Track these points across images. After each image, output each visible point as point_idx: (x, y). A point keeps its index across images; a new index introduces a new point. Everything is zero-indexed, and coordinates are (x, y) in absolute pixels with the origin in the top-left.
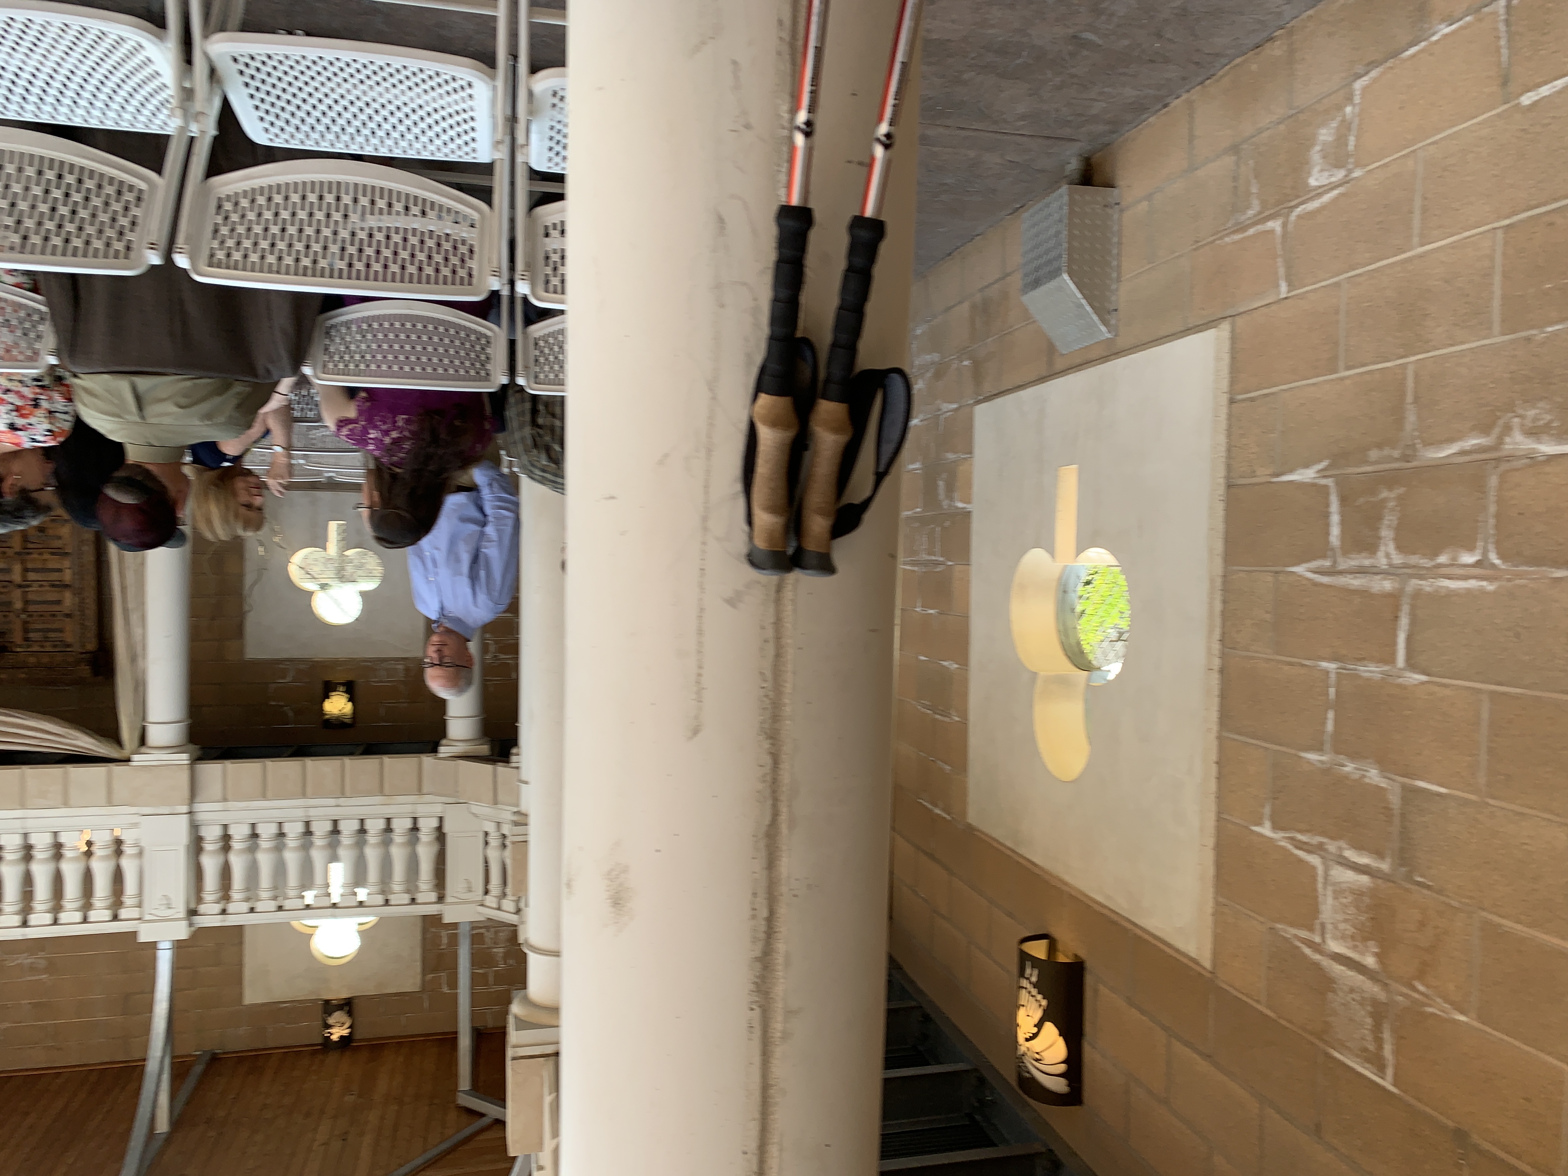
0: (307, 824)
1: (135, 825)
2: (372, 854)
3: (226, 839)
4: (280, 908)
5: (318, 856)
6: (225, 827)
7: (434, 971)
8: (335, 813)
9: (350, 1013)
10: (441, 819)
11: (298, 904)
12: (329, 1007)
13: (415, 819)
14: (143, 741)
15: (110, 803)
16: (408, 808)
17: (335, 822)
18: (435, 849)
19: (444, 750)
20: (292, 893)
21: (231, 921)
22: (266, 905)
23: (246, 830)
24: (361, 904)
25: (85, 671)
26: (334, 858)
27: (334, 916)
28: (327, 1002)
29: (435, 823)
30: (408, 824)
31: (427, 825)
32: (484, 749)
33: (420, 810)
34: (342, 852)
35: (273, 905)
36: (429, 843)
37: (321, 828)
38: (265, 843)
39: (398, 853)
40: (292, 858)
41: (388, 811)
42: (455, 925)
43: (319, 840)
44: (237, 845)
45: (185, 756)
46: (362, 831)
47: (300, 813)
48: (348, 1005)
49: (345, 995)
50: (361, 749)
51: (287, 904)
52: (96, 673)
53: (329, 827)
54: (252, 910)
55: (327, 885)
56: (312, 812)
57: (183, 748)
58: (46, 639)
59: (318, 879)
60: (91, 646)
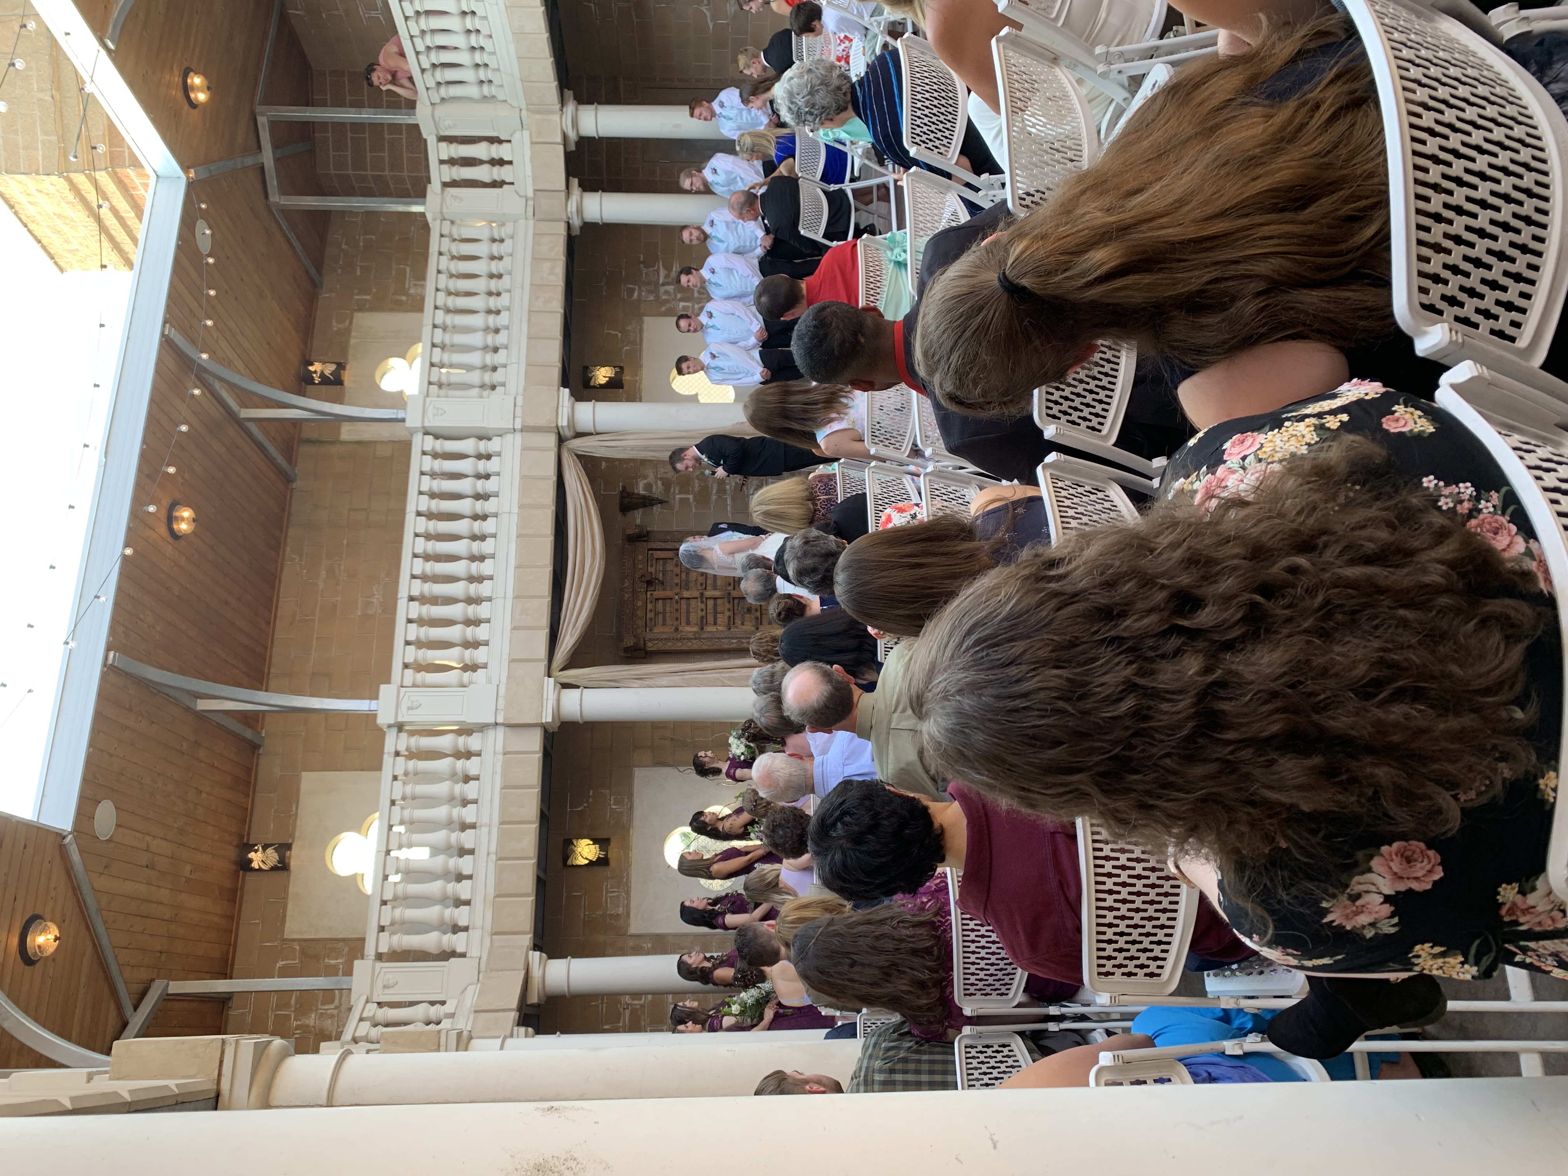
0: (473, 826)
1: (489, 681)
2: (435, 887)
3: (468, 755)
4: (393, 803)
5: (440, 837)
6: (479, 754)
7: (303, 952)
8: (481, 852)
9: (274, 869)
10: (463, 955)
11: (396, 819)
12: (284, 848)
13: (466, 929)
14: (566, 686)
15: (512, 661)
16: (478, 923)
17: (471, 852)
18: (434, 950)
19: (536, 956)
20: (407, 813)
21: (388, 760)
22: (398, 790)
23: (473, 772)
24: (386, 877)
25: (629, 641)
26: (436, 851)
27: (378, 852)
28: (289, 847)
29: (460, 949)
30: (462, 923)
31: (459, 941)
32: (533, 999)
33: (475, 934)
34: (441, 859)
35: (397, 796)
36: (440, 943)
37: (467, 839)
38: (458, 788)
39: (432, 913)
40: (442, 812)
41: (478, 903)
42: (349, 972)
43: (455, 837)
44: (460, 764)
45: (549, 719)
46: (460, 877)
47: (485, 819)
48: (282, 866)
49: (294, 864)
50: (542, 875)
51: (396, 809)
52: (626, 650)
53: (468, 846)
54: (395, 778)
55: (410, 846)
56: (485, 830)
57: (556, 718)
58: (657, 614)
59: (416, 837)
60: (650, 646)
